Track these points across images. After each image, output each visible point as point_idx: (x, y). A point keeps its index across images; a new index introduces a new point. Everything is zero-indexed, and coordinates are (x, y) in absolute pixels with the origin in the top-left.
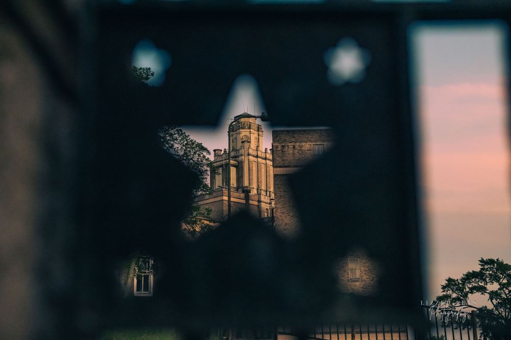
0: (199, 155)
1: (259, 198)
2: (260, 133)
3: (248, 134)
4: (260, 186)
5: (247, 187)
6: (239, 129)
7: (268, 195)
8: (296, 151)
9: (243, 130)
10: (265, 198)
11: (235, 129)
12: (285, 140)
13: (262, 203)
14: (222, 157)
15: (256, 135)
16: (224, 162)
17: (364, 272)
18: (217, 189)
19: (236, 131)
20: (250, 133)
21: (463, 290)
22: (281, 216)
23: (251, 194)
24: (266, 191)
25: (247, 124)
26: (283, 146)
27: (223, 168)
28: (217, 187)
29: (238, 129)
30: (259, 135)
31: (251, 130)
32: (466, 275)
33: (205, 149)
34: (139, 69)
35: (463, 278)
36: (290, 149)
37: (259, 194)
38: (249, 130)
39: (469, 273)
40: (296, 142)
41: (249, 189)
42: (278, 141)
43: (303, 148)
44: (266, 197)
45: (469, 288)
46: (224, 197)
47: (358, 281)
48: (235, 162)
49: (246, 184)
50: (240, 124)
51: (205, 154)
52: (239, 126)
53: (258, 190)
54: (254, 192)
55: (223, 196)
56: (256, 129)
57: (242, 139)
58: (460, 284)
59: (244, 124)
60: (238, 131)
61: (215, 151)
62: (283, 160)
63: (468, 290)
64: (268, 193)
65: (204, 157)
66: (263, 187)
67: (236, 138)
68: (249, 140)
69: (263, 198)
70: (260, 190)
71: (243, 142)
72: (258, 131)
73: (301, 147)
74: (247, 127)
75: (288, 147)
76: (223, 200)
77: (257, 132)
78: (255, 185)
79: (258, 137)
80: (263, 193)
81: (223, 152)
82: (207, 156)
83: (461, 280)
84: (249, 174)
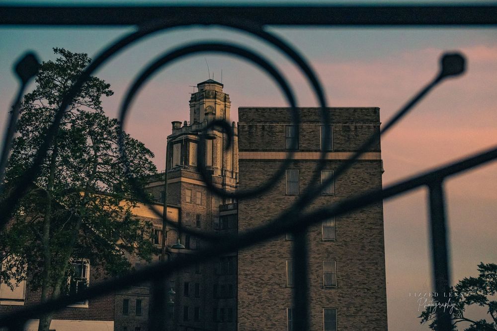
0: (141, 158)
1: (224, 180)
2: (227, 103)
3: (212, 104)
4: (225, 166)
5: (209, 167)
6: (203, 98)
7: (234, 177)
8: (266, 132)
9: (207, 100)
10: (230, 181)
11: (198, 99)
12: (253, 119)
13: (227, 187)
14: (182, 131)
15: (223, 107)
16: (183, 137)
17: (341, 278)
18: (175, 169)
19: (199, 100)
20: (216, 104)
21: (458, 300)
22: (245, 208)
23: (214, 175)
24: (232, 172)
25: (212, 93)
26: (250, 127)
27: (182, 144)
28: (174, 166)
29: (201, 99)
30: (225, 107)
31: (217, 100)
32: (463, 282)
33: (148, 152)
34: (74, 55)
35: (459, 286)
36: (258, 130)
37: (223, 176)
38: (214, 100)
39: (466, 279)
40: (266, 122)
41: (211, 169)
42: (245, 120)
43: (273, 129)
44: (232, 180)
45: (465, 297)
46: (182, 178)
47: (333, 288)
48: (196, 137)
49: (209, 163)
50: (204, 93)
51: (147, 156)
52: (203, 95)
53: (222, 171)
54: (218, 173)
55: (181, 176)
56: (223, 99)
57: (206, 110)
58: (456, 292)
59: (209, 92)
60: (201, 101)
61: (173, 123)
62: (250, 143)
63: (464, 299)
64: (234, 174)
65: (147, 160)
66: (229, 168)
67: (199, 109)
68: (214, 112)
69: (228, 181)
70: (225, 171)
71: (206, 114)
72: (225, 101)
73: (272, 128)
74: (212, 96)
75: (256, 128)
76: (181, 182)
77: (223, 103)
78: (219, 166)
79: (224, 109)
80: (228, 174)
81: (182, 125)
82: (150, 159)
83: (457, 288)
84: (213, 152)
